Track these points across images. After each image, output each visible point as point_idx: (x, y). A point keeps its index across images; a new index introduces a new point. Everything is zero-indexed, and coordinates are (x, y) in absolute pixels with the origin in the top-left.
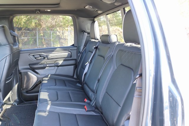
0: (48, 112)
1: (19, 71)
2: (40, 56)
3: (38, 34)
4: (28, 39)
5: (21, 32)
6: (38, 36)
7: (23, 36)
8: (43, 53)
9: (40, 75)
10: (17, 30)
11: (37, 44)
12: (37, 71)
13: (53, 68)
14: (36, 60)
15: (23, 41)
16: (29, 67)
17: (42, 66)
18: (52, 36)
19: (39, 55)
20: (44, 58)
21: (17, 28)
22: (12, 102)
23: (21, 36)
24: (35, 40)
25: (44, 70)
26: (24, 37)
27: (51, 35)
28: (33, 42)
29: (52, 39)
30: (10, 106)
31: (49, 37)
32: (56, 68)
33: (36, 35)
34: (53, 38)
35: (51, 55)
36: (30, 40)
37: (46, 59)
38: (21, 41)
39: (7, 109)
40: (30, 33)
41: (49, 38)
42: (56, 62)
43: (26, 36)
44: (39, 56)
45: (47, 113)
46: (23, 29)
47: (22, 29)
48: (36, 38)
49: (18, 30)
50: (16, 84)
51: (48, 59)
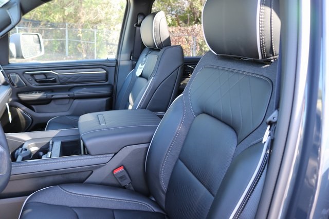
3: (69, 35)
4: (50, 43)
5: (39, 28)
6: (68, 37)
10: (31, 25)
11: (65, 52)
18: (96, 38)
21: (32, 20)
24: (63, 45)
27: (94, 36)
28: (59, 48)
29: (95, 44)
31: (90, 40)
33: (65, 35)
34: (97, 41)
36: (54, 43)
40: (54, 32)
41: (90, 42)
43: (47, 36)
46: (42, 23)
48: (65, 41)
49: (33, 25)
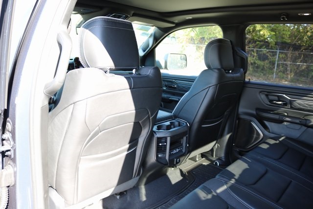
0: (213, 196)
1: (238, 114)
2: (279, 99)
4: (308, 67)
5: (299, 52)
7: (300, 60)
8: (284, 95)
9: (269, 132)
12: (267, 123)
13: (298, 127)
14: (269, 103)
15: (297, 68)
16: (254, 112)
17: (277, 117)
19: (278, 96)
20: (285, 104)
22: (214, 158)
23: (296, 60)
25: (280, 125)
26: (301, 62)
30: (208, 164)
32: (304, 128)
35: (299, 101)
37: (289, 106)
38: (295, 68)
39: (202, 164)
42: (306, 118)
43: (306, 60)
44: (276, 98)
45: (210, 196)
46: (303, 48)
47: (300, 49)
49: (293, 49)
50: (228, 133)
51: (292, 108)
